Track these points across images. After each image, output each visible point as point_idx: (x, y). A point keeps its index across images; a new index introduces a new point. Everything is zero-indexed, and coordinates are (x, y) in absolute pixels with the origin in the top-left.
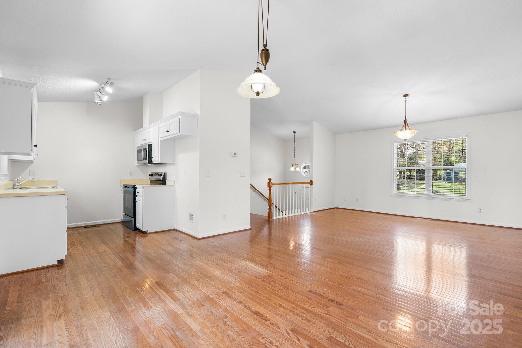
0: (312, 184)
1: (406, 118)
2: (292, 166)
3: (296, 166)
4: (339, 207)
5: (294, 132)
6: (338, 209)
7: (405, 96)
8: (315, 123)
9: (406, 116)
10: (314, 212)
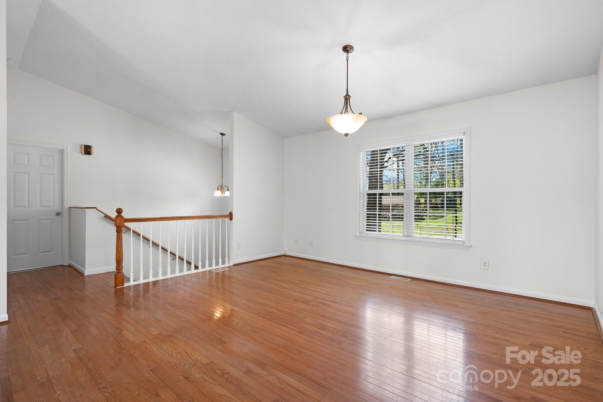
0: (231, 219)
1: (347, 93)
2: (218, 189)
3: (226, 188)
4: (288, 253)
5: (222, 134)
6: (286, 257)
7: (347, 49)
8: (236, 115)
9: (347, 89)
10: (235, 265)
